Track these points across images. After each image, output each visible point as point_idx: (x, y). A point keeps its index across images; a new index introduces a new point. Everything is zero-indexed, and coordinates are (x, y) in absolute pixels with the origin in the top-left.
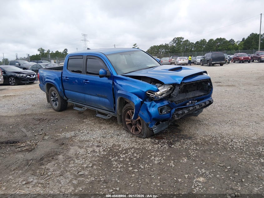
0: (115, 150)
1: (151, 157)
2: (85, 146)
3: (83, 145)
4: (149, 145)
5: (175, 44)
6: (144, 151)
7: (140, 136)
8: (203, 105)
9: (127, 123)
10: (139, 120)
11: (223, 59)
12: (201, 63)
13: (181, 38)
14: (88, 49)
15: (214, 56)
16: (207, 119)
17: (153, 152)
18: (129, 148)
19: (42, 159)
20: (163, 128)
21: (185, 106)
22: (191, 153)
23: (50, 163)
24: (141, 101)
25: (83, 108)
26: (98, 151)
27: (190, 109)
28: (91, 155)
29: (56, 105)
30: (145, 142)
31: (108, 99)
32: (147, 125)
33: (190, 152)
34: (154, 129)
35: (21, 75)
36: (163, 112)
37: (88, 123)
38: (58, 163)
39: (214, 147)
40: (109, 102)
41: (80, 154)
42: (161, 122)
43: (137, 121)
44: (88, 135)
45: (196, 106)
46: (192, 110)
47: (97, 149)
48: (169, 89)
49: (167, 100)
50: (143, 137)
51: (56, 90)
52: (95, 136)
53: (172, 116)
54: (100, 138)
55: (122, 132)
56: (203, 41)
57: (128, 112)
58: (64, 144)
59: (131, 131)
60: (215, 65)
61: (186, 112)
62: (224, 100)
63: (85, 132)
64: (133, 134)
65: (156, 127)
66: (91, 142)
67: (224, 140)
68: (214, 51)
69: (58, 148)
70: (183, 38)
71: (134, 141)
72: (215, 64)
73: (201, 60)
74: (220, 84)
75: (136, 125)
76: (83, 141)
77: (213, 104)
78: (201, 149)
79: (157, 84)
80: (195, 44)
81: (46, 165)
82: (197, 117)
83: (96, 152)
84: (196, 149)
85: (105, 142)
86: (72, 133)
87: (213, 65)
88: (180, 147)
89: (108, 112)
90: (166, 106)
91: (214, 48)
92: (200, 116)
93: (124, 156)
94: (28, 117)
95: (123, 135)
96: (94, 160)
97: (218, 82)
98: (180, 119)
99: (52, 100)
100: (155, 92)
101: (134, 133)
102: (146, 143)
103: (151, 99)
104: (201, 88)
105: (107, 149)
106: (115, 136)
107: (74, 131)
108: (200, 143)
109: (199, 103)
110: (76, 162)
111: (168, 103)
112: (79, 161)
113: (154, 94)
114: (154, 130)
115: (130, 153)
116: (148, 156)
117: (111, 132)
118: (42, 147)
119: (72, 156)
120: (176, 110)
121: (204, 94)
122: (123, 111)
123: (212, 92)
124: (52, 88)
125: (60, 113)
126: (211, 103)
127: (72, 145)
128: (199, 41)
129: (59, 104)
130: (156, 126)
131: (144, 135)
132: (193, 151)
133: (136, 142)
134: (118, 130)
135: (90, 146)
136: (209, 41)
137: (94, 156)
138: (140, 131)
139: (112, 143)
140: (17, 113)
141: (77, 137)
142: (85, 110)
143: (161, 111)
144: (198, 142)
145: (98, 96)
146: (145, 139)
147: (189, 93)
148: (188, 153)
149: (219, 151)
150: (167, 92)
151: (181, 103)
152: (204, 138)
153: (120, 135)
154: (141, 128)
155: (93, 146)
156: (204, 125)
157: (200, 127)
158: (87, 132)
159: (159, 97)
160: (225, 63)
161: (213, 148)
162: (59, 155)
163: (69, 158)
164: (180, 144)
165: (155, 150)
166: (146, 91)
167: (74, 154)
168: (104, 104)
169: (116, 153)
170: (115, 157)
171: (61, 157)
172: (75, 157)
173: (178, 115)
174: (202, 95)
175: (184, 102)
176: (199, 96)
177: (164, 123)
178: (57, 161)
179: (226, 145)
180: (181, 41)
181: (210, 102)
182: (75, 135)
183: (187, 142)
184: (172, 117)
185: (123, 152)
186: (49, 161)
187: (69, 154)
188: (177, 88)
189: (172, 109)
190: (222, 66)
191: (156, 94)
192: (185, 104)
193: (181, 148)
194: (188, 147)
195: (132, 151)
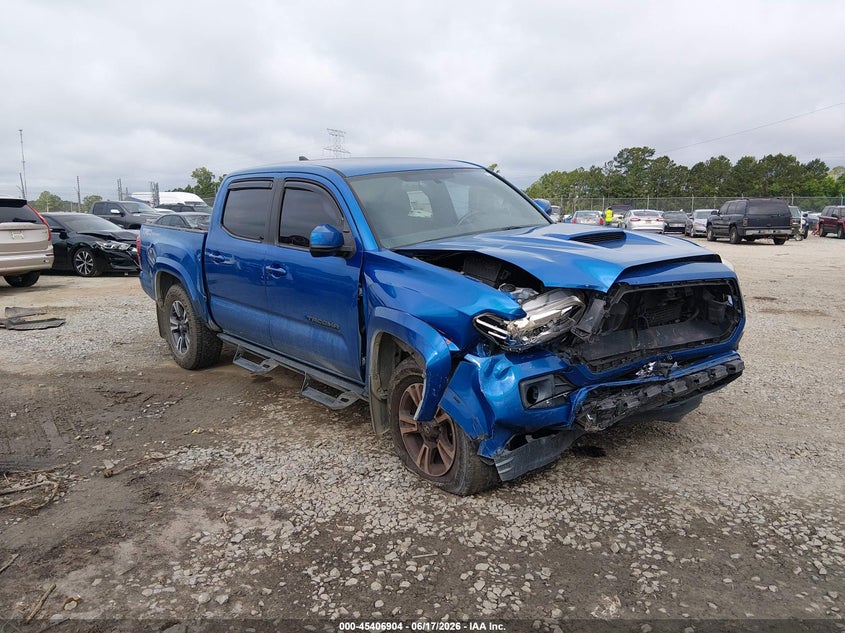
0: (338, 539)
1: (473, 580)
2: (232, 509)
3: (225, 504)
4: (474, 525)
5: (623, 170)
6: (449, 550)
7: (448, 485)
8: (704, 379)
9: (403, 430)
10: (446, 425)
11: (786, 221)
12: (710, 234)
13: (645, 150)
14: (302, 159)
15: (753, 211)
16: (719, 432)
17: (483, 560)
18: (393, 531)
19: (56, 551)
20: (537, 461)
21: (630, 382)
22: (641, 575)
23: (79, 572)
24: (452, 353)
25: (264, 363)
26: (272, 538)
27: (650, 395)
28: (238, 552)
29: (184, 346)
30: (464, 512)
31: (343, 337)
32: (475, 445)
33: (637, 572)
34: (500, 461)
35: (114, 244)
36: (541, 397)
37: (274, 419)
38: (107, 576)
39: (736, 556)
40: (346, 348)
41: (201, 541)
42: (529, 438)
43: (438, 427)
44: (256, 465)
45: (673, 383)
46: (655, 398)
47: (270, 529)
48: (564, 311)
49: (560, 351)
50: (457, 490)
51: (184, 296)
52: (279, 471)
53: (573, 418)
54: (295, 481)
55: (384, 461)
56: (720, 163)
57: (409, 389)
58: (158, 494)
59: (418, 463)
60: (756, 241)
61: (632, 402)
62: (787, 363)
63: (253, 451)
64: (422, 476)
65: (507, 457)
66: (260, 496)
67: (781, 529)
68: (755, 195)
69: (130, 512)
70: (652, 153)
71: (419, 507)
72: (759, 237)
73: (709, 224)
74: (774, 305)
75: (434, 439)
76: (231, 488)
77: (743, 378)
78: (683, 560)
79: (519, 290)
80: (691, 172)
81: (63, 577)
82: (677, 425)
83: (265, 540)
84: (663, 563)
85: (311, 502)
86: (204, 455)
87: (750, 240)
88: (598, 544)
89: (343, 385)
90: (551, 377)
91: (757, 187)
92: (691, 421)
93: (367, 566)
94: (82, 384)
95: (385, 474)
96: (244, 576)
97: (764, 299)
98: (608, 429)
99: (173, 328)
100: (508, 320)
101: (427, 471)
102: (466, 517)
103: (495, 348)
104: (696, 315)
105: (310, 532)
106: (354, 477)
107: (215, 445)
108: (683, 533)
109: (686, 371)
110: (174, 578)
111: (562, 363)
112: (187, 572)
113: (504, 327)
114: (502, 467)
115: (392, 556)
116: (464, 576)
117: (343, 458)
118: (78, 502)
119: (171, 547)
120: (591, 395)
121: (707, 337)
122: (393, 384)
123: (739, 334)
124: (174, 289)
125: (192, 375)
126: (733, 374)
127: (185, 503)
128: (704, 162)
129: (192, 345)
130: (507, 452)
131: (462, 482)
132: (650, 570)
133: (428, 510)
134: (371, 455)
135: (249, 511)
136: (739, 162)
137: (249, 557)
138: (448, 467)
139: (335, 508)
140: (55, 368)
141: (215, 471)
142: (269, 369)
143: (531, 396)
144: (676, 527)
145: (311, 323)
146: (464, 500)
147: (650, 331)
148: (626, 576)
149: (757, 578)
150: (558, 323)
151: (613, 368)
152: (698, 511)
153: (371, 474)
154: (452, 455)
155: (262, 513)
156: (705, 459)
157: (687, 465)
158: (258, 454)
159: (525, 339)
160: (791, 236)
161: (734, 561)
162: (124, 539)
163: (153, 557)
164: (597, 534)
165: (496, 548)
166: (475, 315)
167: (178, 543)
168: (331, 353)
169: (341, 550)
170: (330, 567)
171: (126, 549)
172: (177, 555)
173: (599, 415)
174: (699, 343)
175: (625, 364)
176: (686, 345)
177: (544, 440)
178: (106, 565)
179: (787, 551)
180: (645, 161)
181: (731, 372)
182: (213, 460)
183: (627, 525)
184: (575, 422)
185: (367, 550)
186: (78, 563)
187: (160, 541)
188: (599, 305)
189: (576, 388)
190: (782, 244)
191: (510, 326)
192: (631, 375)
193: (600, 550)
194: (629, 549)
195: (404, 546)
